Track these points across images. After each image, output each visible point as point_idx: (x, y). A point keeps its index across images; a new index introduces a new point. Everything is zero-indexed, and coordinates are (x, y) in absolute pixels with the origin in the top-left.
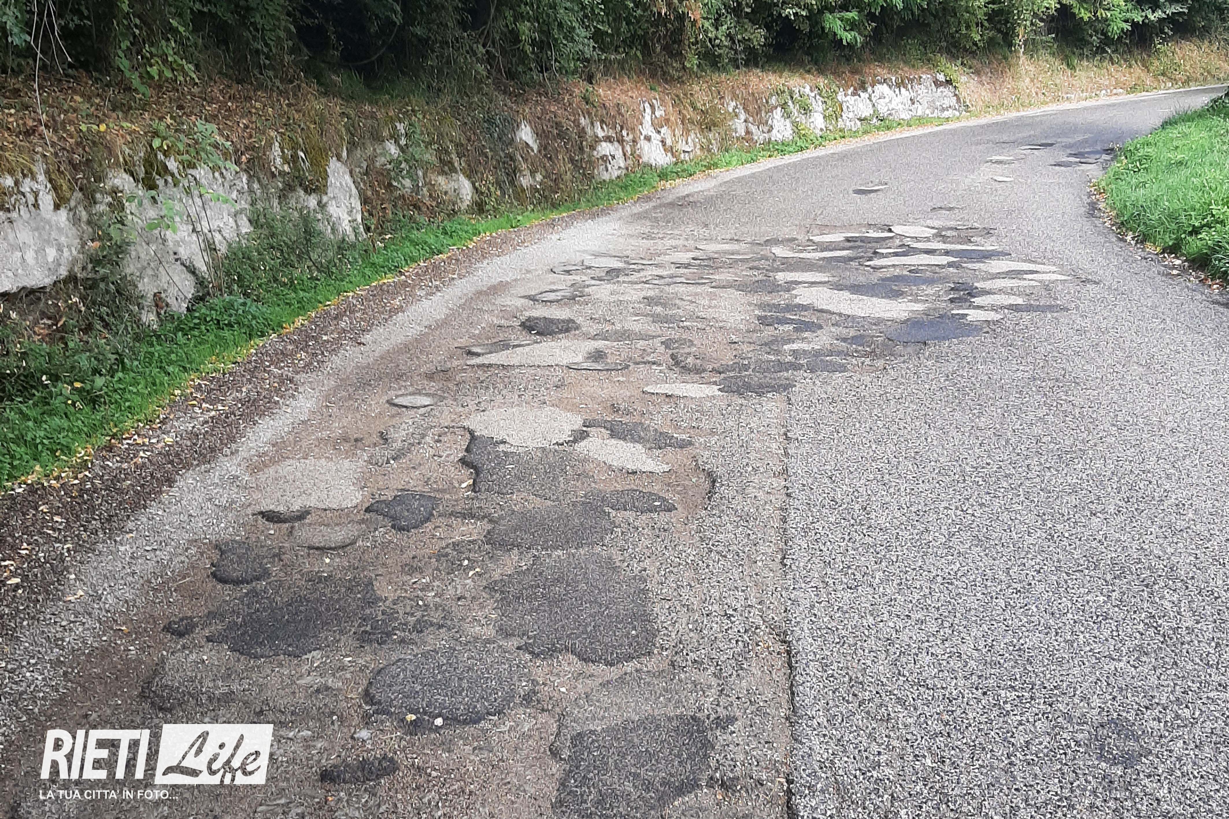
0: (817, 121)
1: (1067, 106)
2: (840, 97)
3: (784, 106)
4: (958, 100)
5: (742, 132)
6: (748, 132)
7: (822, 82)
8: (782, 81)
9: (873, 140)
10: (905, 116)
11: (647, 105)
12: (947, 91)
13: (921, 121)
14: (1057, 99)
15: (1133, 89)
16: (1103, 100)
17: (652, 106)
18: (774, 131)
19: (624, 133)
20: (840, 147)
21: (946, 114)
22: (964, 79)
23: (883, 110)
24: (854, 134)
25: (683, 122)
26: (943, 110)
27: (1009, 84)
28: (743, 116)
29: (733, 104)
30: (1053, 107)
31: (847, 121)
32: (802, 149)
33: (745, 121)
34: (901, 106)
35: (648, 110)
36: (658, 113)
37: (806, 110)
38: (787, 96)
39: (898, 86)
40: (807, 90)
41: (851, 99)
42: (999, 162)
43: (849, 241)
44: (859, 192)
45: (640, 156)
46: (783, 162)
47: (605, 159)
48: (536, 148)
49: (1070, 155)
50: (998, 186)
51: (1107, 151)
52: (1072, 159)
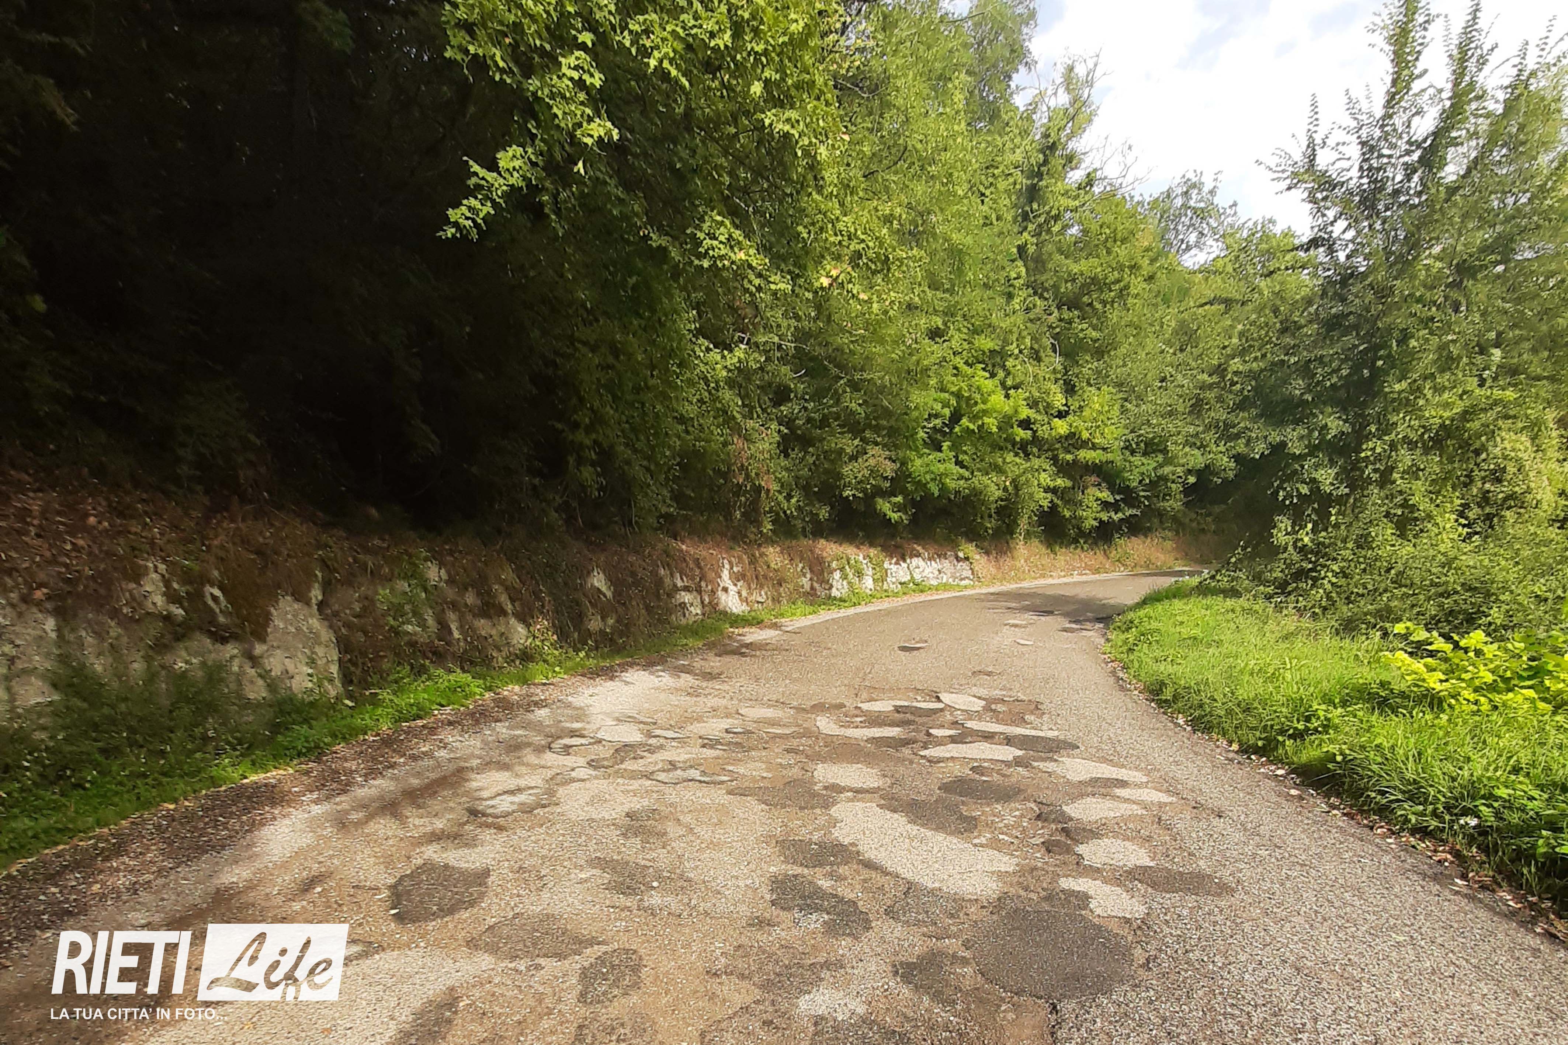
0: (868, 582)
1: (1050, 581)
2: (886, 565)
3: (842, 569)
4: (973, 573)
5: (807, 587)
6: (812, 588)
7: (873, 552)
8: (841, 549)
9: (911, 601)
10: (934, 582)
11: (726, 561)
12: (965, 565)
13: (946, 587)
14: (1043, 576)
15: (1097, 571)
16: (1076, 578)
17: (730, 562)
18: (834, 590)
19: (703, 584)
20: (885, 604)
21: (963, 583)
22: (978, 557)
23: (918, 577)
24: (896, 595)
25: (757, 578)
26: (962, 579)
27: (1009, 562)
28: (808, 576)
29: (801, 565)
30: (1042, 582)
31: (891, 584)
32: (855, 605)
33: (811, 579)
34: (931, 575)
35: (727, 566)
36: (735, 569)
37: (859, 574)
38: (844, 561)
39: (930, 559)
40: (861, 558)
41: (894, 568)
42: (1016, 626)
43: (898, 712)
44: (904, 649)
45: (717, 604)
46: (839, 615)
47: (683, 605)
48: (609, 594)
49: (1070, 622)
50: (1024, 649)
51: (1099, 620)
52: (1074, 626)
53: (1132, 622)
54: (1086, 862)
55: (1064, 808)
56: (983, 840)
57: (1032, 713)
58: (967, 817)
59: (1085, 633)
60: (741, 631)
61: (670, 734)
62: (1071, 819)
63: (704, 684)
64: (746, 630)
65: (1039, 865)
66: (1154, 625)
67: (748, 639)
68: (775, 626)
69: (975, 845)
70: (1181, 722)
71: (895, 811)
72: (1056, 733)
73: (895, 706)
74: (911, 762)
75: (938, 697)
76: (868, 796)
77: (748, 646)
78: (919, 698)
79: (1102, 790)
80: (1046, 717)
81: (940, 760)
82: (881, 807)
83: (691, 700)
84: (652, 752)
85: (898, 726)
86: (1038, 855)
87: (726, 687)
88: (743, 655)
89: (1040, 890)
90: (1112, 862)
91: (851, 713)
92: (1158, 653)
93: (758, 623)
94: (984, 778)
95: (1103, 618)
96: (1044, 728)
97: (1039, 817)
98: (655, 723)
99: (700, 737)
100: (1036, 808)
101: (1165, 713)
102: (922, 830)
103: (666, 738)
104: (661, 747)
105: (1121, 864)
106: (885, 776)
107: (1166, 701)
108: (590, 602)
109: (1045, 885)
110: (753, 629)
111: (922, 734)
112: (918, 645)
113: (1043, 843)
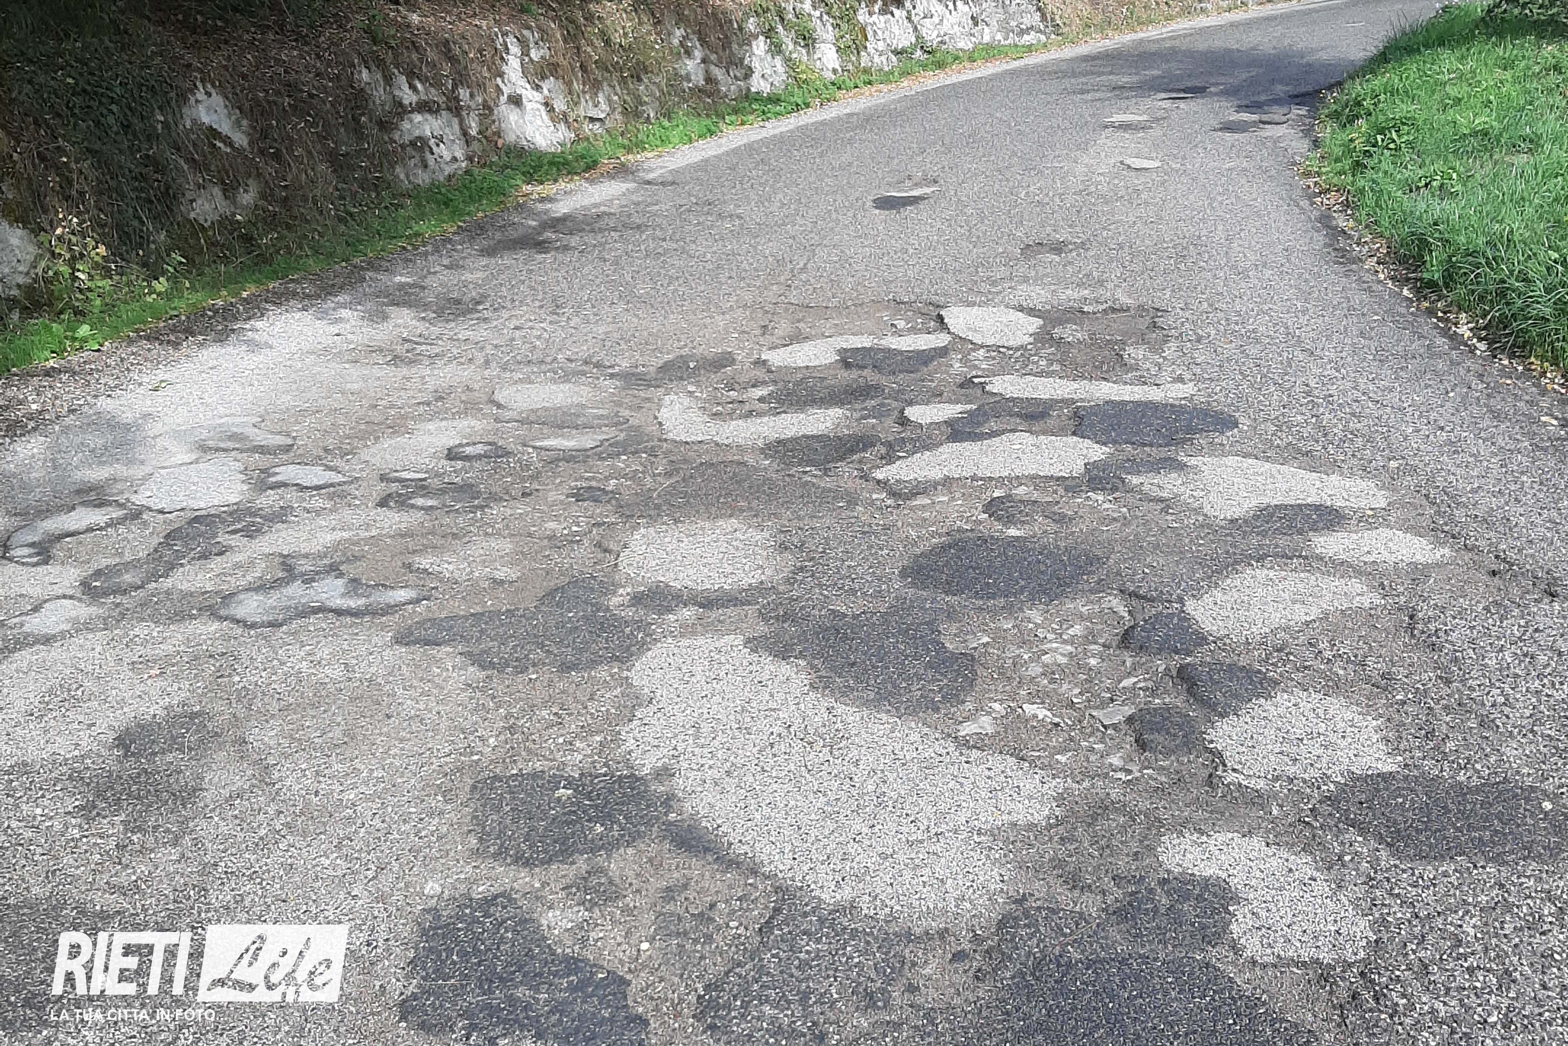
0: (828, 56)
2: (862, 16)
3: (769, 33)
4: (1043, 19)
5: (698, 78)
6: (709, 80)
9: (915, 89)
10: (965, 44)
11: (511, 39)
12: (1026, 3)
13: (991, 51)
17: (521, 40)
18: (755, 78)
19: (463, 93)
20: (864, 100)
21: (1023, 39)
23: (930, 36)
24: (887, 77)
25: (584, 68)
26: (1022, 33)
28: (698, 53)
29: (680, 33)
31: (875, 54)
33: (704, 60)
34: (957, 30)
35: (515, 49)
36: (534, 54)
37: (807, 39)
38: (773, 16)
40: (807, 6)
41: (879, 20)
42: (1125, 127)
43: (847, 365)
44: (885, 203)
45: (498, 134)
46: (764, 133)
47: (420, 145)
48: (240, 139)
49: (1240, 108)
50: (1138, 181)
51: (1299, 99)
52: (1245, 116)
53: (1359, 104)
54: (1231, 777)
55: (1190, 606)
56: (985, 724)
57: (1143, 340)
58: (955, 657)
59: (1271, 131)
60: (548, 189)
61: (315, 475)
62: (1202, 639)
63: (435, 330)
64: (562, 185)
65: (1115, 793)
66: (1404, 109)
67: (561, 208)
68: (622, 171)
69: (964, 744)
70: (1464, 330)
71: (783, 653)
72: (1189, 389)
73: (842, 352)
74: (852, 502)
75: (940, 319)
76: (731, 611)
77: (556, 223)
78: (901, 324)
79: (1282, 541)
80: (1170, 350)
81: (920, 489)
82: (754, 644)
83: (393, 374)
84: (251, 532)
85: (840, 403)
86: (1116, 760)
87: (481, 333)
88: (541, 246)
89: (1107, 882)
90: (1291, 770)
91: (743, 379)
92: (1412, 172)
93: (588, 168)
94: (1013, 532)
95: (1303, 95)
96: (1166, 376)
97: (1126, 639)
98: (288, 448)
99: (383, 478)
100: (1122, 611)
101: (1431, 312)
102: (840, 709)
103: (302, 488)
104: (281, 516)
105: (1313, 773)
106: (783, 547)
107: (1432, 285)
108: (191, 161)
109: (1122, 864)
110: (578, 182)
111: (889, 422)
112: (916, 193)
113: (1130, 720)
